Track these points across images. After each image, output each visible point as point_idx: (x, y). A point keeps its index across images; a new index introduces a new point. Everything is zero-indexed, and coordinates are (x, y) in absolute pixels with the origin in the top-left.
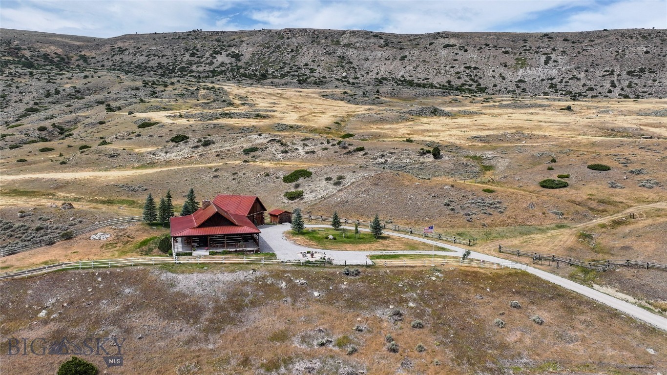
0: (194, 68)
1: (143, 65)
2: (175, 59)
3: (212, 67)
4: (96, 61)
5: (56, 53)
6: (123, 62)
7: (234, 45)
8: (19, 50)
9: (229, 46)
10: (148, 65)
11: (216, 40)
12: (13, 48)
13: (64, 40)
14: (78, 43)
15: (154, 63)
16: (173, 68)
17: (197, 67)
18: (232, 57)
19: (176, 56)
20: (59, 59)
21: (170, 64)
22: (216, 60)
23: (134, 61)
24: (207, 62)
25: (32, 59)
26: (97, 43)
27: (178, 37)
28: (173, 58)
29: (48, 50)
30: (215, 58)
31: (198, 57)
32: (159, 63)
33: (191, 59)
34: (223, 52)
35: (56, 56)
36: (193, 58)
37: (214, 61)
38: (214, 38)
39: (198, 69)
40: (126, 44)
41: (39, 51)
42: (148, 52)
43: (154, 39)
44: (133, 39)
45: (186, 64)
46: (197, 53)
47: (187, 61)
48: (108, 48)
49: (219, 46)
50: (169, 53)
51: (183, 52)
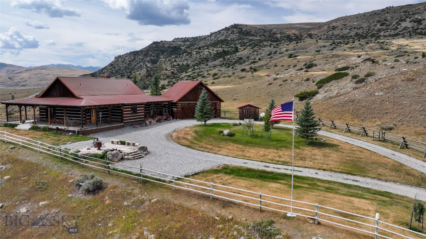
0: (382, 33)
1: (345, 36)
2: (368, 29)
3: (397, 31)
4: (317, 37)
5: (294, 34)
6: (334, 35)
7: (418, 13)
8: (275, 34)
9: (414, 14)
10: (348, 35)
11: (404, 12)
12: (272, 34)
13: (301, 26)
14: (308, 27)
15: (353, 33)
16: (366, 35)
17: (385, 32)
18: (415, 22)
19: (370, 27)
20: (295, 37)
21: (365, 32)
22: (400, 26)
23: (340, 33)
24: (393, 28)
25: (280, 38)
26: (319, 26)
27: (374, 14)
28: (368, 28)
29: (290, 32)
30: (400, 24)
31: (386, 26)
32: (356, 33)
33: (381, 27)
34: (408, 20)
35: (294, 35)
36: (382, 27)
37: (398, 27)
38: (402, 10)
39: (385, 34)
40: (338, 24)
41: (285, 34)
42: (351, 26)
43: (357, 18)
44: (343, 20)
45: (376, 32)
46: (386, 23)
47: (377, 29)
48: (326, 27)
49: (405, 15)
50: (365, 25)
51: (375, 24)
